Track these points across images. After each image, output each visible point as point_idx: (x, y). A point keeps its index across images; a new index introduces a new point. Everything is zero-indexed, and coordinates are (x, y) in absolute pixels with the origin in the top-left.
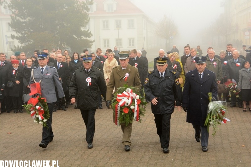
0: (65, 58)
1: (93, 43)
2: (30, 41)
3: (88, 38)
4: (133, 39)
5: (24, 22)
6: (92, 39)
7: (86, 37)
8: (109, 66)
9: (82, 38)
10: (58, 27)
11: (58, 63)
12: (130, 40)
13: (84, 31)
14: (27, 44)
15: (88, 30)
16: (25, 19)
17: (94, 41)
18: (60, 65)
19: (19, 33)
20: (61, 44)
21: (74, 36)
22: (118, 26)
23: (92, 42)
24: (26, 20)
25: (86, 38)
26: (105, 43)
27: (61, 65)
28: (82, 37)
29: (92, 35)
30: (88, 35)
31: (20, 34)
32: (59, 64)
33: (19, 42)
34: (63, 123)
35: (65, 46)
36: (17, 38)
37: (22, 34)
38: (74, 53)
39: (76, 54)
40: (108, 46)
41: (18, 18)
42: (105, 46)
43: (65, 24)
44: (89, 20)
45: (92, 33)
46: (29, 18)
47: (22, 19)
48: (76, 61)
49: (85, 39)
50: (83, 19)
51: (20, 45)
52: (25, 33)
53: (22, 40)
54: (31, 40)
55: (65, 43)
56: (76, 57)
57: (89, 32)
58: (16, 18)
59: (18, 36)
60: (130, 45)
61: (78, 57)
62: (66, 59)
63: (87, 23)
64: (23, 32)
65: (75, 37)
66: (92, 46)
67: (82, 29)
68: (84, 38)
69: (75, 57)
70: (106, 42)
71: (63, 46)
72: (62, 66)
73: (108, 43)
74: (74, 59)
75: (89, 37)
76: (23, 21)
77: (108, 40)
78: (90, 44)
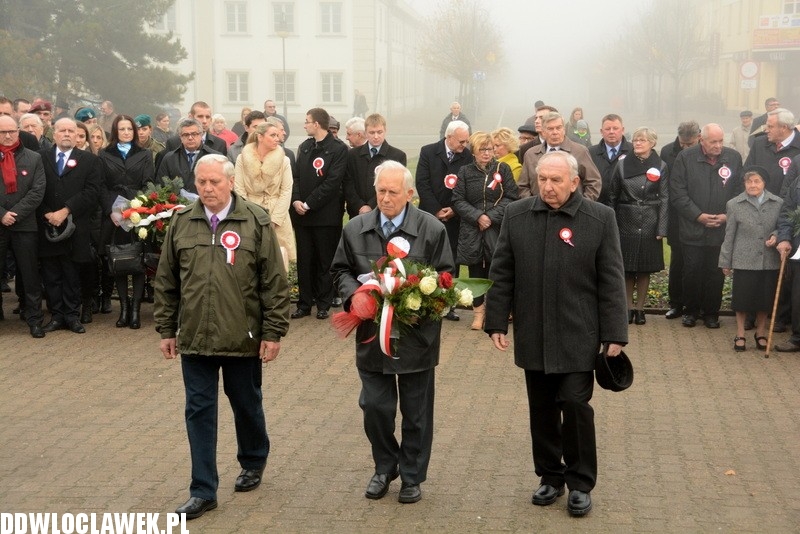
0: (81, 136)
1: (189, 85)
3: (168, 66)
4: (338, 77)
6: (182, 68)
7: (162, 61)
8: (262, 174)
9: (147, 62)
10: (53, 17)
11: (58, 151)
12: (325, 77)
13: (154, 38)
15: (170, 35)
17: (192, 77)
18: (65, 159)
20: (63, 83)
21: (117, 54)
22: (284, 24)
23: (182, 80)
25: (161, 65)
26: (232, 87)
27: (71, 158)
28: (146, 58)
29: (184, 55)
30: (172, 52)
32: (61, 155)
34: (73, 377)
35: (78, 90)
38: (119, 119)
39: (125, 124)
40: (244, 97)
42: (233, 97)
43: (81, 8)
45: (187, 51)
48: (125, 149)
49: (158, 69)
55: (79, 78)
56: (127, 131)
57: (172, 41)
60: (326, 98)
61: (131, 133)
62: (87, 140)
63: (165, 8)
65: (118, 59)
66: (182, 96)
67: (148, 29)
68: (152, 63)
69: (121, 133)
70: (239, 82)
71: (74, 92)
72: (72, 163)
73: (244, 87)
74: (118, 141)
75: (174, 61)
77: (245, 77)
78: (178, 86)
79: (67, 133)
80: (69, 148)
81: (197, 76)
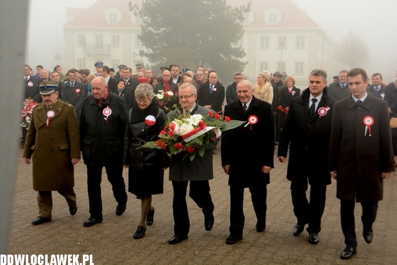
1: (246, 66)
2: (162, 59)
4: (302, 64)
5: (158, 34)
6: (243, 60)
7: (237, 57)
8: (260, 93)
9: (232, 58)
10: (200, 42)
11: (210, 85)
12: (297, 64)
13: (235, 49)
14: (159, 63)
15: (240, 48)
16: (159, 30)
17: (247, 63)
19: (150, 48)
21: (221, 55)
22: (282, 44)
23: (244, 64)
24: (159, 32)
26: (262, 67)
27: (214, 88)
29: (245, 55)
30: (241, 54)
31: (151, 50)
32: (212, 86)
33: (149, 60)
36: (147, 55)
37: (153, 50)
41: (150, 28)
43: (210, 38)
44: (242, 34)
45: (245, 51)
46: (164, 29)
47: (155, 29)
50: (235, 32)
51: (150, 64)
52: (157, 49)
53: (152, 57)
54: (164, 58)
55: (208, 63)
57: (241, 50)
58: (147, 28)
59: (149, 53)
60: (297, 72)
63: (239, 38)
64: (155, 47)
65: (221, 56)
66: (243, 70)
67: (233, 46)
68: (233, 57)
70: (264, 65)
72: (215, 89)
75: (241, 57)
76: (156, 32)
77: (267, 64)
78: (242, 66)
79: (214, 79)
80: (214, 84)
81: (249, 63)
